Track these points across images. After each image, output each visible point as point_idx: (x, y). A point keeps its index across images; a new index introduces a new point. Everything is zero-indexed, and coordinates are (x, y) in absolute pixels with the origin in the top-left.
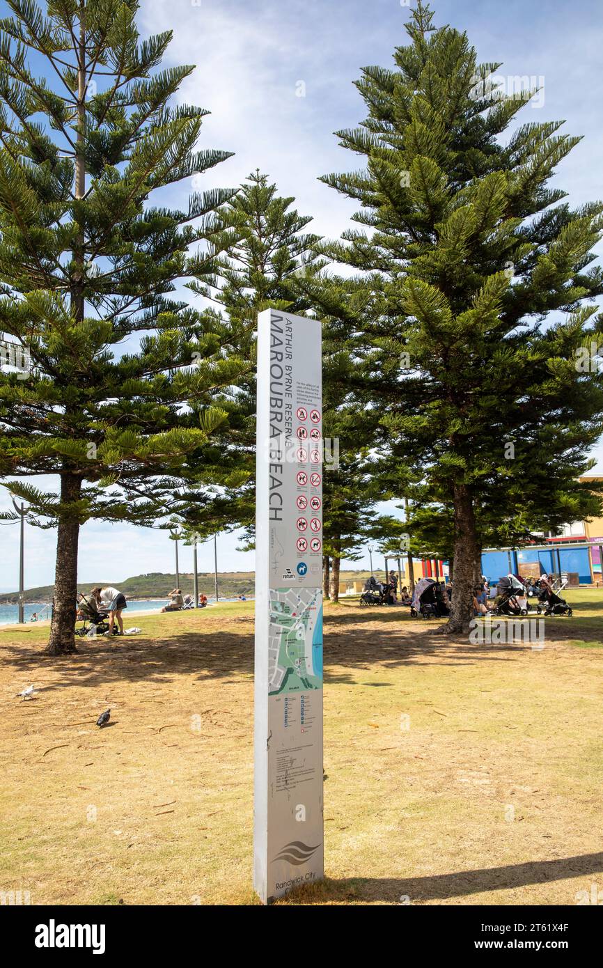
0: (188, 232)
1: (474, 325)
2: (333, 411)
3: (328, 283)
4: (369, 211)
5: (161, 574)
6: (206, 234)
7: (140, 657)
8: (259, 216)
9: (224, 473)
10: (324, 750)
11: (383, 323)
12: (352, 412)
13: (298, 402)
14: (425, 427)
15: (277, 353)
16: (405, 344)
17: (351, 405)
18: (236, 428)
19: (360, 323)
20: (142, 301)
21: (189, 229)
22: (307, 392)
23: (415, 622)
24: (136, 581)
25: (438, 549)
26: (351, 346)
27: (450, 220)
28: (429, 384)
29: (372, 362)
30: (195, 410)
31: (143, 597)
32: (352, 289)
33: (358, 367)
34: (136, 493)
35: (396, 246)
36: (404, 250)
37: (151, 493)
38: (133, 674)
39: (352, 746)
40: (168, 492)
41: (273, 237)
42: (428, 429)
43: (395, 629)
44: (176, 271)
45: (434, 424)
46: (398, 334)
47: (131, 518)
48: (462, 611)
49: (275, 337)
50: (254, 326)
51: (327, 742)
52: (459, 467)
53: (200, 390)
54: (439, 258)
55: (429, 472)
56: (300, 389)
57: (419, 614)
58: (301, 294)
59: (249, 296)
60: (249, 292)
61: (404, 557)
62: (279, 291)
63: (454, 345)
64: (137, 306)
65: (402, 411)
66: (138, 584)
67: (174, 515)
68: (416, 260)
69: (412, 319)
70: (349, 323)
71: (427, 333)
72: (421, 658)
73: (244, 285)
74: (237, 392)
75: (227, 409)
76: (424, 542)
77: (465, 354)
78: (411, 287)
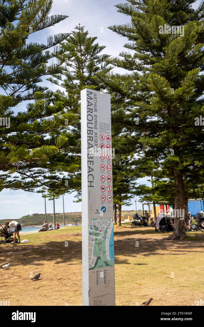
0: (47, 54)
1: (182, 95)
2: (117, 136)
3: (113, 77)
4: (132, 43)
5: (38, 214)
6: (56, 55)
7: (28, 253)
8: (80, 46)
9: (67, 166)
10: (116, 296)
11: (139, 95)
12: (126, 137)
13: (100, 132)
14: (160, 143)
15: (90, 109)
16: (150, 104)
17: (125, 133)
18: (72, 145)
19: (129, 95)
20: (27, 87)
21: (48, 52)
22: (104, 127)
23: (157, 234)
24: (26, 218)
25: (167, 200)
26: (125, 106)
27: (170, 46)
28: (161, 123)
29: (134, 113)
30: (53, 137)
31: (30, 225)
32: (125, 80)
33: (128, 116)
34: (26, 176)
35: (144, 59)
36: (149, 60)
37: (33, 176)
38: (25, 262)
39: (129, 294)
40: (40, 175)
41: (87, 56)
42: (161, 144)
43: (148, 238)
44: (42, 72)
45: (164, 141)
46: (147, 100)
47: (23, 188)
48: (179, 229)
49: (89, 102)
50: (79, 98)
51: (117, 292)
52: (176, 161)
53: (55, 128)
54: (165, 64)
55: (162, 164)
56: (101, 126)
57: (159, 231)
58: (101, 83)
59: (77, 84)
60: (77, 82)
61: (152, 204)
62: (90, 81)
63: (173, 104)
64: (24, 89)
65: (149, 136)
66: (27, 219)
67: (44, 186)
68: (154, 65)
69: (152, 93)
70: (123, 95)
71: (160, 99)
72: (160, 251)
73: (74, 79)
74: (72, 129)
75: (68, 136)
76: (160, 196)
77: (178, 109)
78: (152, 78)
